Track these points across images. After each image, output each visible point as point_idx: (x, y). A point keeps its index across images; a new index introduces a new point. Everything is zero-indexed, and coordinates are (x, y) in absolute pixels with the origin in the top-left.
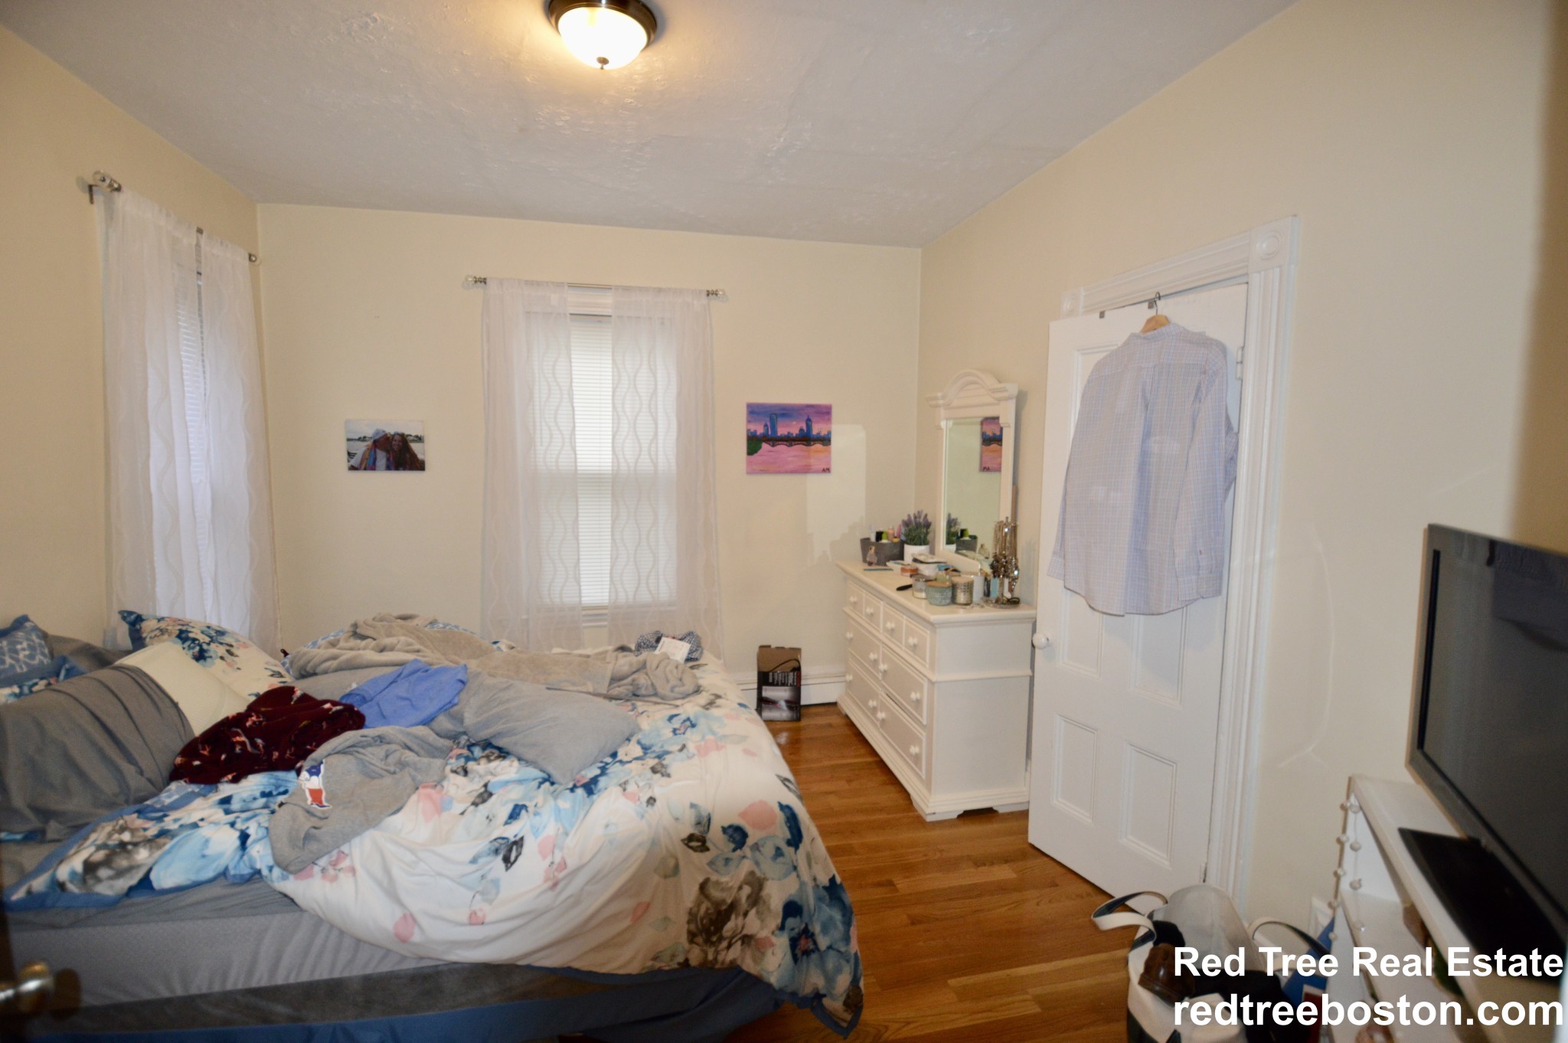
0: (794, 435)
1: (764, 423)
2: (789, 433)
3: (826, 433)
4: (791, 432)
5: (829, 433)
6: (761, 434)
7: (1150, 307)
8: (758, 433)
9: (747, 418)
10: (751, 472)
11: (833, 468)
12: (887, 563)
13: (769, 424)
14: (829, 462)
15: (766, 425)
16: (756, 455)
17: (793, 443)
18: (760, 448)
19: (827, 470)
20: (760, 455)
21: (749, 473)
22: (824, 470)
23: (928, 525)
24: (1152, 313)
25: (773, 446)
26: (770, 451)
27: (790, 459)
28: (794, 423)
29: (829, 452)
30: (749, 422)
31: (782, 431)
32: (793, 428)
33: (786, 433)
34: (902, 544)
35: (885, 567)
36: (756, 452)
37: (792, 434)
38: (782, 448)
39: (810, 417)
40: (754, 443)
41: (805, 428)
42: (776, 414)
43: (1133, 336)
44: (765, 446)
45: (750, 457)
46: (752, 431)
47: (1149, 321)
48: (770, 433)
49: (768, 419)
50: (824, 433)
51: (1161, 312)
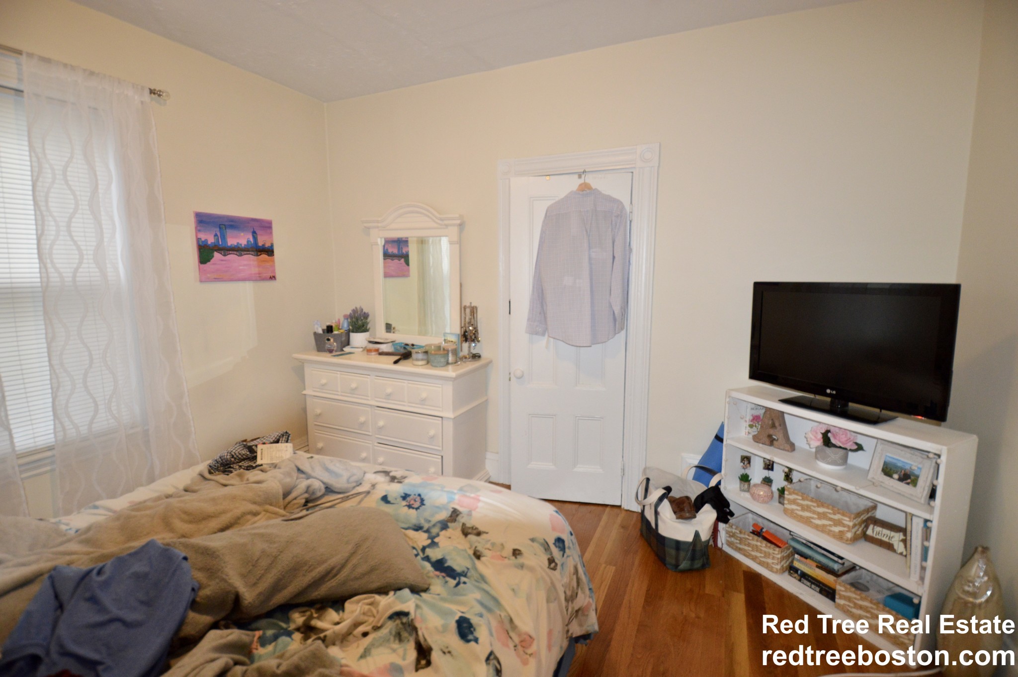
0: (243, 246)
1: (214, 233)
2: (238, 243)
3: (270, 245)
4: (240, 243)
5: (272, 245)
6: (212, 243)
7: (580, 177)
8: (209, 243)
9: (196, 228)
10: (204, 279)
11: (277, 277)
12: (344, 349)
13: (219, 234)
14: (274, 271)
15: (216, 235)
16: (208, 263)
17: (243, 253)
18: (213, 256)
19: (273, 278)
20: (214, 264)
21: (201, 281)
22: (270, 277)
23: (366, 316)
24: (581, 181)
25: (225, 255)
26: (222, 260)
27: (241, 268)
28: (242, 234)
29: (273, 261)
30: (198, 231)
31: (231, 242)
32: (242, 239)
33: (236, 244)
34: (348, 333)
35: (342, 353)
36: (209, 261)
37: (241, 244)
38: (232, 257)
39: (255, 230)
40: (205, 253)
41: (251, 239)
42: (225, 225)
43: (572, 193)
44: (216, 255)
45: (202, 266)
46: (203, 240)
47: (581, 185)
48: (220, 243)
49: (218, 229)
50: (268, 245)
51: (587, 181)
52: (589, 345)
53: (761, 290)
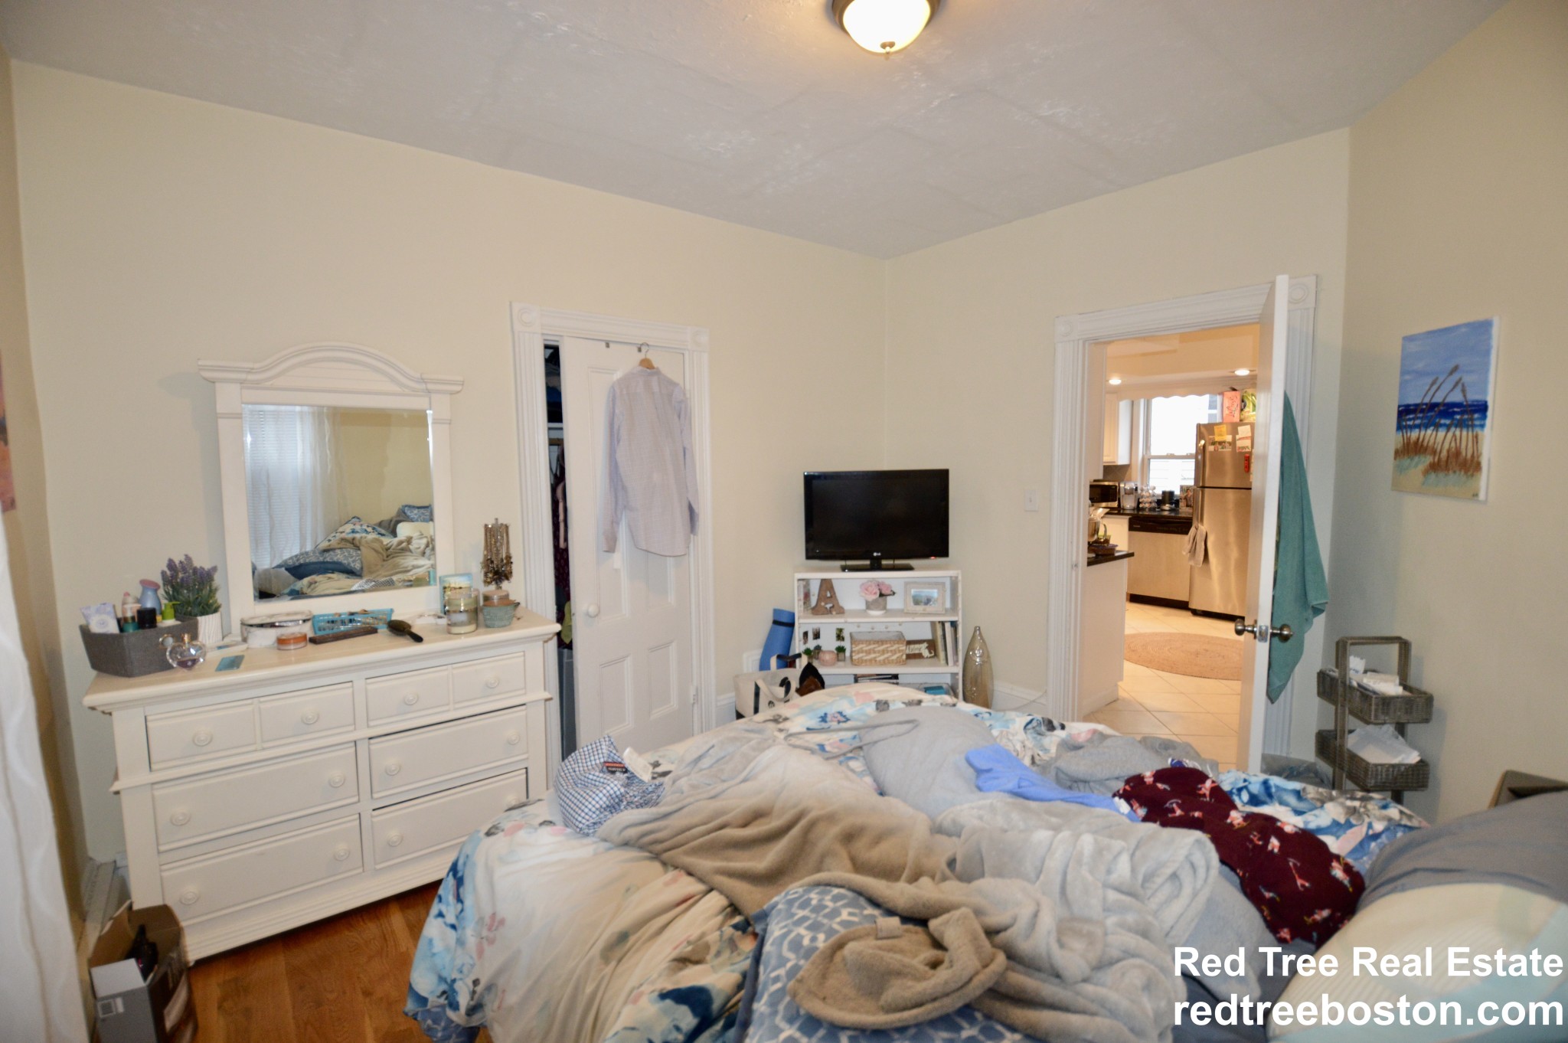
7: (640, 350)
22: (11, 503)
24: (642, 356)
47: (643, 361)
51: (649, 356)
52: (683, 553)
53: (809, 480)
